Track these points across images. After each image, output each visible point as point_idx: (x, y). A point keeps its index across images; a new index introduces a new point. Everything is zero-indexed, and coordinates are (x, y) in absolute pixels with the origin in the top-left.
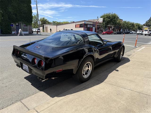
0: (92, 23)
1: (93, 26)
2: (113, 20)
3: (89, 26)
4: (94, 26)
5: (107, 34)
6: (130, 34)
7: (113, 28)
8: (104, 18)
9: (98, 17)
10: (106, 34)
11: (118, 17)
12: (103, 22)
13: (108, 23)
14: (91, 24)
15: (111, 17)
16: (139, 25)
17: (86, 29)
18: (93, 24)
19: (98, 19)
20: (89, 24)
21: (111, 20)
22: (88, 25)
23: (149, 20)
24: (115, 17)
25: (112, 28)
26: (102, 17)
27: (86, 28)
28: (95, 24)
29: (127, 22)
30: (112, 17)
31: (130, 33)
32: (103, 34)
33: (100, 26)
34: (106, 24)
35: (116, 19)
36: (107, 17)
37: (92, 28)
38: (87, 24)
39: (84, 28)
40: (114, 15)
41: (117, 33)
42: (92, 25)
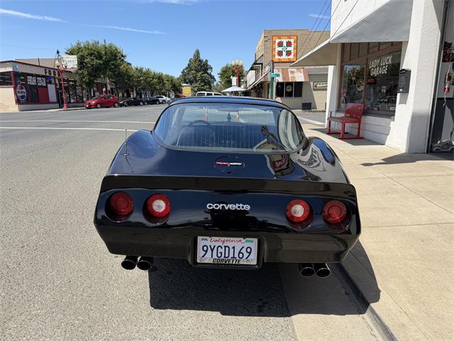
0: (42, 72)
1: (47, 83)
2: (113, 64)
3: (31, 81)
4: (50, 83)
5: (101, 107)
6: (160, 103)
7: (111, 89)
8: (82, 56)
9: (58, 52)
10: (99, 106)
11: (122, 56)
12: (80, 69)
13: (96, 72)
14: (39, 76)
15: (103, 53)
16: (172, 81)
17: (24, 90)
18: (48, 74)
19: (60, 60)
20: (32, 75)
21: (106, 63)
22: (28, 77)
23: (187, 68)
24: (116, 56)
25: (106, 88)
26: (71, 53)
27: (22, 88)
28: (52, 75)
29: (144, 70)
30: (106, 53)
31: (158, 101)
32: (88, 108)
33: (70, 81)
34: (89, 74)
35: (119, 61)
36: (91, 55)
37: (46, 87)
38: (26, 75)
39: (15, 88)
40: (111, 47)
41: (127, 102)
42: (42, 76)
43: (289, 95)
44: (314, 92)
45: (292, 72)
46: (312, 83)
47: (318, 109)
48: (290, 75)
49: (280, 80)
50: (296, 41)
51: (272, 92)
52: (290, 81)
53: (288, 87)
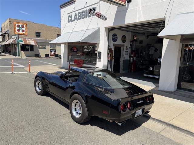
43: (27, 50)
44: (39, 50)
45: (29, 40)
46: (38, 46)
47: (42, 57)
48: (28, 41)
49: (23, 43)
50: (26, 26)
51: (19, 48)
52: (28, 44)
53: (26, 46)
